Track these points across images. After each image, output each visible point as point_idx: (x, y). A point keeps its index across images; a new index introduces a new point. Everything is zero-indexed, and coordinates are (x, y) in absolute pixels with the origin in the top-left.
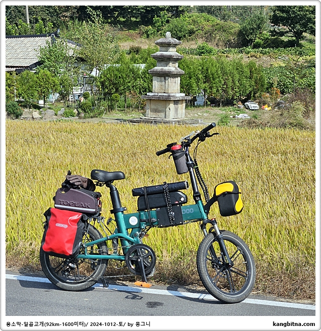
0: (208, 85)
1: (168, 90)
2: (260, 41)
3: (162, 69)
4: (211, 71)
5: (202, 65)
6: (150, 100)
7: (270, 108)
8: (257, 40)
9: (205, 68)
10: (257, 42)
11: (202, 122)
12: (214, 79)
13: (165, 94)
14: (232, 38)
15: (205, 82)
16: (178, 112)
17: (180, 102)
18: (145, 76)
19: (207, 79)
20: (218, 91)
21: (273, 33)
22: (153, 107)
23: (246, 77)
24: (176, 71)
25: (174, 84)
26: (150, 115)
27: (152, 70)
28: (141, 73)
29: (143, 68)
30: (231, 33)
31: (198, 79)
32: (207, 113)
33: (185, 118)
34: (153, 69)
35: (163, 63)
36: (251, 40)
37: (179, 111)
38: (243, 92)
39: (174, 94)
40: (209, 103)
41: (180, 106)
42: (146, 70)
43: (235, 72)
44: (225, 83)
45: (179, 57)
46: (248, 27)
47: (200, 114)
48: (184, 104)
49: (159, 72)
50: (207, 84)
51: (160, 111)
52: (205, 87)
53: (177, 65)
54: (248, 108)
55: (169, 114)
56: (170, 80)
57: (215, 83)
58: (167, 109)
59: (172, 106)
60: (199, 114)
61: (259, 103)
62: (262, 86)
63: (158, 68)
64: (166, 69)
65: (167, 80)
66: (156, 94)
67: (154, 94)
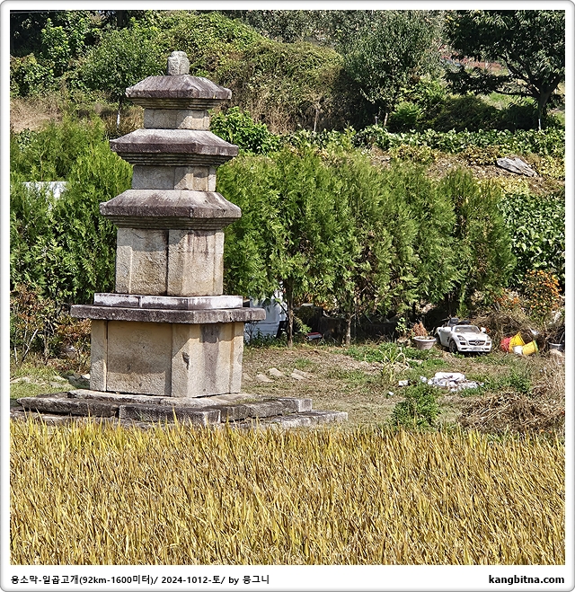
0: (303, 260)
1: (179, 282)
2: (411, 106)
3: (154, 198)
4: (315, 208)
5: (282, 183)
6: (107, 322)
7: (532, 347)
8: (402, 105)
9: (292, 194)
10: (403, 113)
11: (310, 408)
12: (326, 239)
13: (166, 301)
14: (314, 95)
15: (292, 251)
16: (218, 373)
17: (224, 332)
18: (66, 228)
19: (300, 239)
20: (339, 281)
21: (459, 80)
22: (119, 348)
23: (443, 231)
24: (209, 206)
25: (200, 259)
26: (106, 383)
27: (114, 201)
28: (50, 215)
29: (57, 195)
30: (311, 81)
31: (268, 238)
32: (302, 368)
33: (245, 395)
34: (117, 199)
35: (157, 175)
36: (381, 103)
37: (223, 368)
38: (431, 288)
39: (202, 300)
40: (305, 329)
41: (223, 345)
42: (70, 202)
43: (405, 212)
44: (364, 253)
45: (220, 148)
46: (372, 61)
47: (279, 374)
48: (239, 340)
49: (145, 209)
50: (300, 259)
51: (145, 368)
52: (295, 270)
53: (212, 182)
54: (450, 346)
55: (184, 377)
56: (188, 245)
57: (329, 254)
58: (177, 360)
59: (194, 346)
60: (273, 371)
61: (492, 328)
62: (499, 263)
63: (138, 195)
64: (172, 196)
65: (176, 242)
66: (132, 299)
67: (123, 299)
